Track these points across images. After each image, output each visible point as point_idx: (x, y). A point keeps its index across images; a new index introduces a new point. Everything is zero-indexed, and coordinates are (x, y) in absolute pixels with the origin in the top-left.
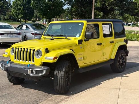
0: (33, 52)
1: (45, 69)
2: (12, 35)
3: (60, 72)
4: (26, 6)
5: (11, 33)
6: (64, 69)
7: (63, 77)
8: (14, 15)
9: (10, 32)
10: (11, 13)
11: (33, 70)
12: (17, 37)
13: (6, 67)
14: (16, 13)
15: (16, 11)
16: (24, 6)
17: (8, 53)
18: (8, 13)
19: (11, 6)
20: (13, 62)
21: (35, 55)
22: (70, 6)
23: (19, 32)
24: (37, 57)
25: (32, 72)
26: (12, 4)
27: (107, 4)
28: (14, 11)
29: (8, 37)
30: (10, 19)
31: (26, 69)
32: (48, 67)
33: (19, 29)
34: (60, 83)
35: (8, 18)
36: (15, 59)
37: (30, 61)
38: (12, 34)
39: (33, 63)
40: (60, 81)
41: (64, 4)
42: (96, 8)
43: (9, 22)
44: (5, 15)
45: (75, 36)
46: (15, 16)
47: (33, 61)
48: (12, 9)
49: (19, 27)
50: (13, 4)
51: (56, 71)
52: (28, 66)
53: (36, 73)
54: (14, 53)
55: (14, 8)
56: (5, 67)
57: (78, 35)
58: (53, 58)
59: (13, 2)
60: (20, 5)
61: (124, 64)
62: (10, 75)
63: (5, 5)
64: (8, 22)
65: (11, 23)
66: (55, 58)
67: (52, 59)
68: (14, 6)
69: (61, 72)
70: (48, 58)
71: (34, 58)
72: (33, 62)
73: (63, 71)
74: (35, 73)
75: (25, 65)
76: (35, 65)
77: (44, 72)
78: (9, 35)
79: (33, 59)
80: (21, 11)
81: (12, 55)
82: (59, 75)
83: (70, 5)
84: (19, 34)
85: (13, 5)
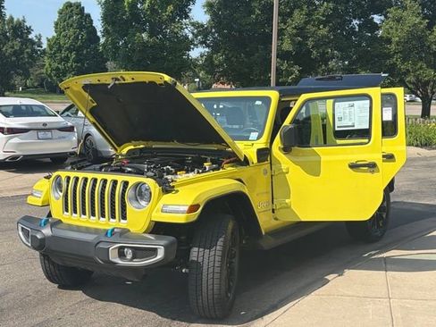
0: (124, 191)
1: (163, 242)
2: (49, 134)
3: (207, 251)
4: (85, 52)
5: (47, 127)
6: (220, 242)
7: (217, 270)
8: (50, 76)
9: (45, 124)
10: (44, 71)
11: (123, 248)
12: (64, 137)
13: (39, 236)
14: (58, 69)
15: (56, 65)
16: (78, 50)
17: (44, 194)
18: (35, 71)
19: (44, 52)
20: (60, 222)
21: (130, 199)
22: (207, 50)
23: (69, 124)
24: (136, 204)
25: (121, 254)
26: (45, 46)
27: (310, 43)
28: (50, 65)
29: (39, 139)
30: (41, 85)
31: (101, 246)
32: (172, 238)
33: (68, 115)
34: (210, 287)
35: (36, 84)
36: (67, 211)
37: (113, 216)
38: (49, 130)
39: (123, 224)
40: (210, 282)
41: (192, 42)
42: (282, 55)
43: (38, 94)
44: (27, 75)
45: (247, 139)
46: (55, 78)
47: (124, 217)
48: (47, 61)
49: (67, 109)
50: (49, 45)
51: (196, 249)
52: (109, 235)
53: (134, 257)
54: (61, 194)
55: (52, 56)
56: (34, 238)
57: (254, 135)
58: (186, 208)
59: (48, 40)
60: (67, 49)
61: (384, 216)
62: (49, 259)
63: (27, 48)
64: (35, 96)
65: (43, 98)
66: (193, 208)
67: (183, 212)
68: (51, 50)
69: (212, 253)
70: (170, 208)
71: (125, 210)
72: (122, 221)
73: (218, 247)
74: (129, 257)
75: (96, 231)
76: (129, 231)
77: (160, 255)
78: (41, 134)
79: (122, 212)
80: (69, 65)
81: (57, 199)
82: (206, 261)
83: (208, 46)
84: (71, 129)
85: (48, 50)
